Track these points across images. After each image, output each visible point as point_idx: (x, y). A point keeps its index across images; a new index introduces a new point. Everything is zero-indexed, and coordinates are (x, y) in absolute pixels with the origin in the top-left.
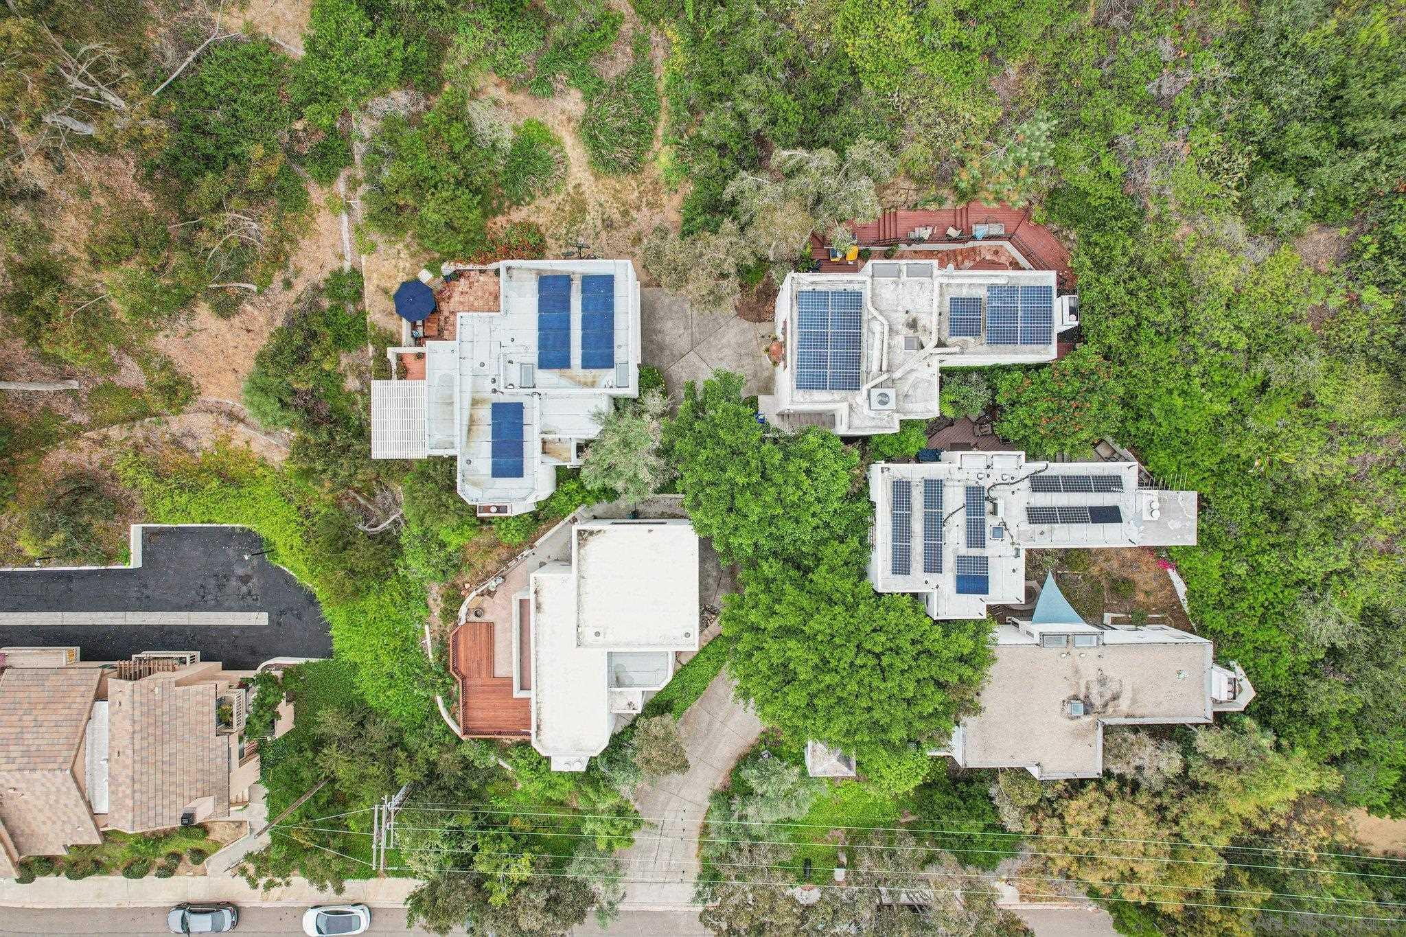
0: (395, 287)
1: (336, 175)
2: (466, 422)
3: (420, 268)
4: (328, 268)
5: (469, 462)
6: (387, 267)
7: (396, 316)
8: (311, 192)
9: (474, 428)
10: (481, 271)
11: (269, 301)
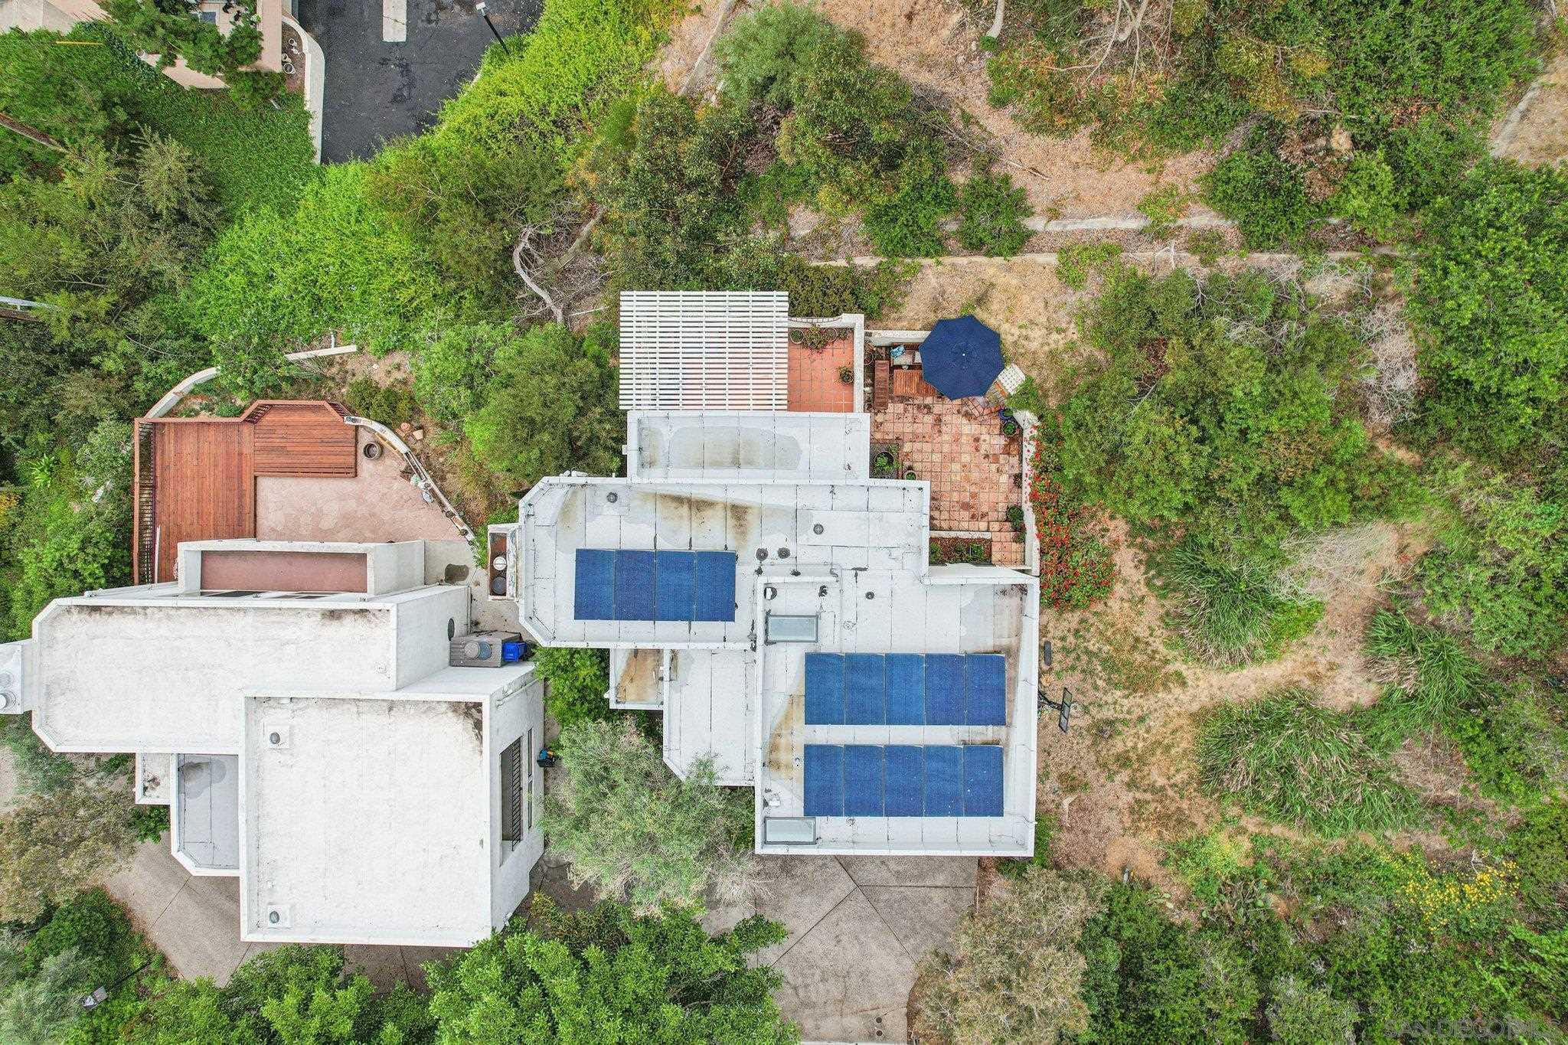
0: (992, 317)
1: (1227, 214)
2: (698, 494)
3: (1027, 370)
4: (1033, 186)
5: (613, 497)
6: (1031, 306)
7: (932, 318)
8: (1193, 157)
9: (684, 510)
10: (1018, 478)
11: (968, 60)
